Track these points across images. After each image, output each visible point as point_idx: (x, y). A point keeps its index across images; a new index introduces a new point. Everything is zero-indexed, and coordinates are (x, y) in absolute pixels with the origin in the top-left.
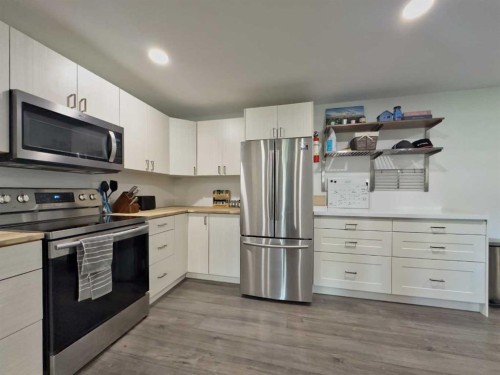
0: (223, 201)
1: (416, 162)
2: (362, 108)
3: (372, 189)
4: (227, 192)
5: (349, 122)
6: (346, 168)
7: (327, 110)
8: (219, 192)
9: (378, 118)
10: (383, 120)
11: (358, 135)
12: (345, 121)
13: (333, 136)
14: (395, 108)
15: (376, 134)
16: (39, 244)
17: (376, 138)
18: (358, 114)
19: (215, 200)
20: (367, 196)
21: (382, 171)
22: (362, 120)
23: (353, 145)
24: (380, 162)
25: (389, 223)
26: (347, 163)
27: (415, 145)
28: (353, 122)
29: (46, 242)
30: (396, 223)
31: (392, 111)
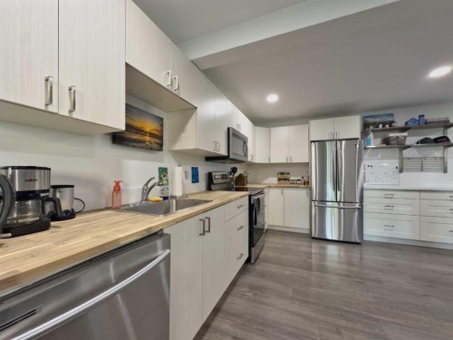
0: (285, 180)
1: (437, 152)
2: (392, 115)
3: (401, 171)
4: (288, 174)
5: (383, 126)
6: (379, 157)
7: (364, 117)
8: (282, 174)
9: (406, 123)
10: (410, 125)
11: (391, 135)
12: (381, 126)
13: (371, 135)
14: (420, 116)
15: (405, 134)
16: (247, 197)
17: (405, 137)
18: (390, 119)
19: (279, 180)
20: (396, 176)
21: (409, 159)
22: (394, 124)
23: (387, 141)
24: (406, 153)
25: (418, 194)
26: (380, 154)
27: (436, 141)
28: (387, 126)
29: (250, 196)
30: (423, 194)
31: (417, 118)
